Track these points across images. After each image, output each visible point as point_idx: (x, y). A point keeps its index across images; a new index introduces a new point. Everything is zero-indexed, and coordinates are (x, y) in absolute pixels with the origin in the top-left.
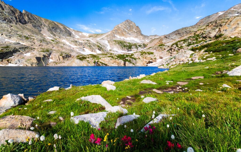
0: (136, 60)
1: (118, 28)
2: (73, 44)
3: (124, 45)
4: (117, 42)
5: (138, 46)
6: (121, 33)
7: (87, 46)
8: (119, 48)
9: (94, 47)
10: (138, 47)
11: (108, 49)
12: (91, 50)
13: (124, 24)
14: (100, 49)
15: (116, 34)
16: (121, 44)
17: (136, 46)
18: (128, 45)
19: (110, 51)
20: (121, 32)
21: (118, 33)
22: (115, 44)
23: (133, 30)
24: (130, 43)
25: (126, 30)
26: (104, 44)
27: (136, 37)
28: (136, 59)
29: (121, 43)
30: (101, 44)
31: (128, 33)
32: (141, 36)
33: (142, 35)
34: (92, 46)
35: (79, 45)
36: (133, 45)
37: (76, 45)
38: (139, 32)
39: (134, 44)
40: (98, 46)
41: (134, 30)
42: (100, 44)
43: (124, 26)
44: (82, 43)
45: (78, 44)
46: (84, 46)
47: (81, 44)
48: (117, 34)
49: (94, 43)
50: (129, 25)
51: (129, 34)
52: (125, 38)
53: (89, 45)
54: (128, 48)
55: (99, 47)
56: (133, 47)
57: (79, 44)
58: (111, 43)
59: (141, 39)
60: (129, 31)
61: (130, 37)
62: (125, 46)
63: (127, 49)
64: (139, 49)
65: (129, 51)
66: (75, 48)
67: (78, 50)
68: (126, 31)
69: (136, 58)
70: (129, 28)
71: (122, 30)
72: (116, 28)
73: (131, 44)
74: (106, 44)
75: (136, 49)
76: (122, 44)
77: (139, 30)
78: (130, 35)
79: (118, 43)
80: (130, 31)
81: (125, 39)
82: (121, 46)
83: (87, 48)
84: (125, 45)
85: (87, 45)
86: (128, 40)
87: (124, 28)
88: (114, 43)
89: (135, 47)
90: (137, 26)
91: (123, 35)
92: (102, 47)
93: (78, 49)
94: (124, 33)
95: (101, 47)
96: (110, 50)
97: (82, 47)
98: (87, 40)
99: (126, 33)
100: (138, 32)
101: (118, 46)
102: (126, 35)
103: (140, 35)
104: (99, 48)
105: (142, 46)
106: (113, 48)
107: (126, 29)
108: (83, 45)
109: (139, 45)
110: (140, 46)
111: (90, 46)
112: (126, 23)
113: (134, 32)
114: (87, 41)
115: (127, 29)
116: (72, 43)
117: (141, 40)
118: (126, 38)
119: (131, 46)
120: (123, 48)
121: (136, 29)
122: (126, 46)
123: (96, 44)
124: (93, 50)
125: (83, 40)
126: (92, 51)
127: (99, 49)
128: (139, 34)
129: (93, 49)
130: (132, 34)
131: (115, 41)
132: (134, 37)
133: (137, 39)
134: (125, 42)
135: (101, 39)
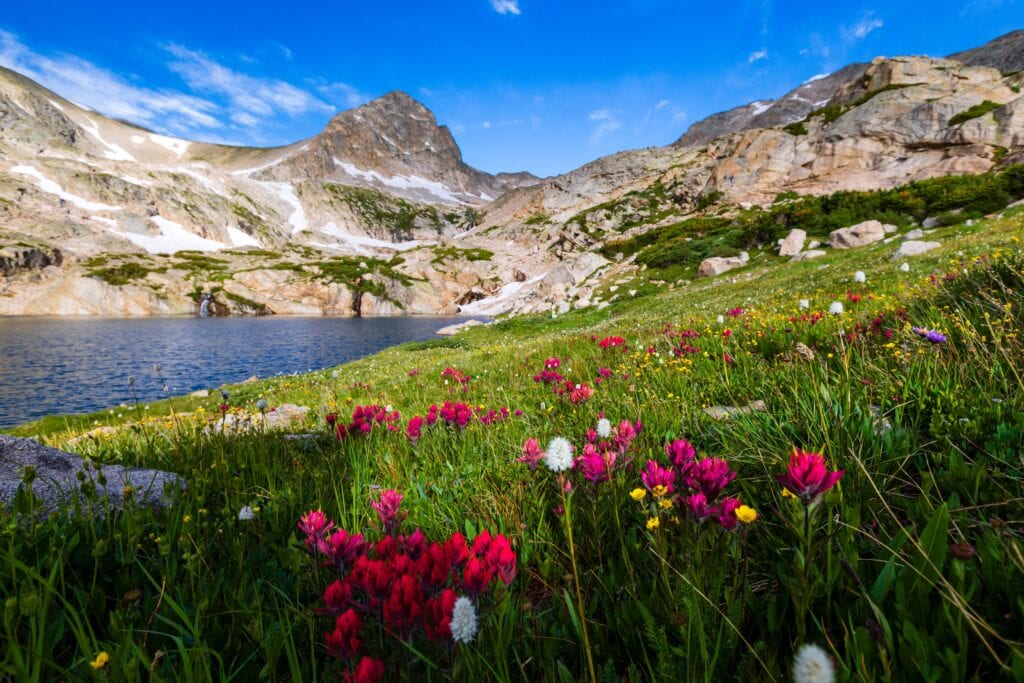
0: (411, 284)
1: (351, 124)
2: (87, 194)
3: (376, 209)
4: (341, 196)
5: (442, 221)
6: (365, 154)
7: (174, 205)
8: (350, 224)
9: (213, 212)
10: (444, 225)
11: (293, 227)
12: (198, 229)
13: (380, 111)
14: (247, 224)
15: (339, 157)
16: (359, 203)
17: (435, 218)
18: (397, 210)
19: (304, 236)
20: (366, 148)
21: (351, 149)
22: (331, 202)
23: (423, 144)
24: (403, 204)
25: (392, 142)
26: (271, 198)
27: (438, 176)
28: (411, 281)
29: (361, 198)
30: (255, 200)
31: (398, 156)
32: (458, 172)
33: (464, 168)
34: (204, 208)
35: (123, 199)
36: (421, 211)
37: (104, 198)
38: (450, 154)
39: (422, 208)
40: (240, 211)
41: (427, 144)
42: (250, 200)
43: (380, 120)
44: (139, 187)
45: (115, 193)
46: (153, 204)
47: (135, 193)
48: (346, 154)
49: (218, 192)
50: (401, 115)
51: (404, 161)
52: (383, 175)
53: (183, 201)
54: (398, 226)
55: (243, 215)
56: (419, 221)
57: (121, 192)
58: (310, 198)
59: (462, 186)
60: (402, 143)
61: (406, 173)
62: (379, 216)
63: (392, 232)
64: (446, 231)
65: (400, 240)
66: (96, 214)
67: (113, 228)
68: (386, 147)
69: (411, 278)
70: (403, 130)
71: (370, 136)
72: (339, 128)
73: (409, 207)
74: (285, 203)
75: (436, 232)
76: (366, 207)
77: (451, 143)
78: (406, 166)
79: (349, 200)
80: (410, 147)
81: (386, 181)
82: (363, 214)
83: (173, 215)
84: (384, 211)
85: (169, 201)
86: (398, 190)
87: (378, 131)
88: (326, 198)
89: (430, 221)
90: (440, 127)
91: (373, 161)
92: (263, 217)
93: (113, 223)
94: (379, 154)
95: (255, 213)
96: (304, 232)
97: (139, 208)
98: (175, 177)
99: (389, 155)
100: (445, 151)
101: (346, 215)
102: (391, 162)
103: (453, 169)
104: (242, 219)
105: (461, 221)
106: (319, 224)
107: (388, 136)
108: (149, 201)
109: (448, 212)
110: (451, 218)
111: (192, 207)
112: (387, 107)
113: (428, 150)
114: (171, 182)
115: (393, 136)
116: (80, 185)
117: (459, 190)
118: (391, 176)
119: (412, 217)
120: (370, 225)
121: (434, 141)
122: (386, 215)
123: (229, 197)
124: (210, 230)
125: (151, 175)
126: (204, 234)
127: (242, 225)
128: (452, 163)
129: (211, 222)
130: (419, 161)
131: (332, 188)
132: (427, 176)
133: (439, 185)
134: (381, 197)
135: (256, 176)
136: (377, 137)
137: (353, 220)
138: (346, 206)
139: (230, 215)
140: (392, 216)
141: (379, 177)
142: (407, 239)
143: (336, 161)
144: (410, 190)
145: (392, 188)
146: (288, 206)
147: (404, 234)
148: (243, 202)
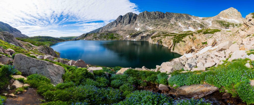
3: (223, 24)
5: (234, 25)
10: (235, 26)
11: (208, 27)
12: (194, 28)
13: (228, 10)
14: (201, 27)
15: (221, 17)
17: (233, 25)
18: (227, 24)
21: (223, 16)
24: (228, 23)
26: (207, 23)
27: (237, 19)
29: (221, 22)
30: (204, 23)
34: (196, 25)
35: (187, 25)
37: (185, 25)
39: (232, 23)
42: (203, 23)
46: (190, 25)
49: (199, 23)
50: (232, 10)
53: (194, 24)
54: (226, 26)
56: (230, 25)
58: (213, 22)
61: (232, 19)
62: (224, 25)
63: (225, 27)
64: (235, 27)
65: (226, 29)
66: (182, 27)
68: (229, 15)
70: (232, 13)
72: (221, 13)
73: (229, 23)
75: (233, 27)
76: (222, 23)
79: (219, 22)
80: (233, 15)
81: (228, 20)
83: (192, 26)
88: (216, 22)
89: (233, 26)
91: (226, 17)
92: (204, 26)
97: (187, 26)
100: (239, 15)
101: (218, 25)
102: (229, 17)
103: (240, 18)
105: (238, 26)
107: (229, 13)
109: (236, 24)
110: (236, 25)
111: (194, 25)
112: (230, 9)
113: (236, 15)
114: (193, 22)
116: (183, 24)
118: (229, 19)
119: (229, 25)
120: (222, 26)
129: (196, 27)
130: (234, 17)
131: (217, 21)
132: (235, 19)
133: (237, 20)
134: (225, 22)
135: (209, 21)
137: (219, 25)
138: (218, 23)
139: (199, 26)
141: (227, 19)
142: (228, 29)
143: (220, 17)
144: (231, 21)
145: (228, 21)
146: (209, 24)
147: (227, 28)
148: (202, 24)
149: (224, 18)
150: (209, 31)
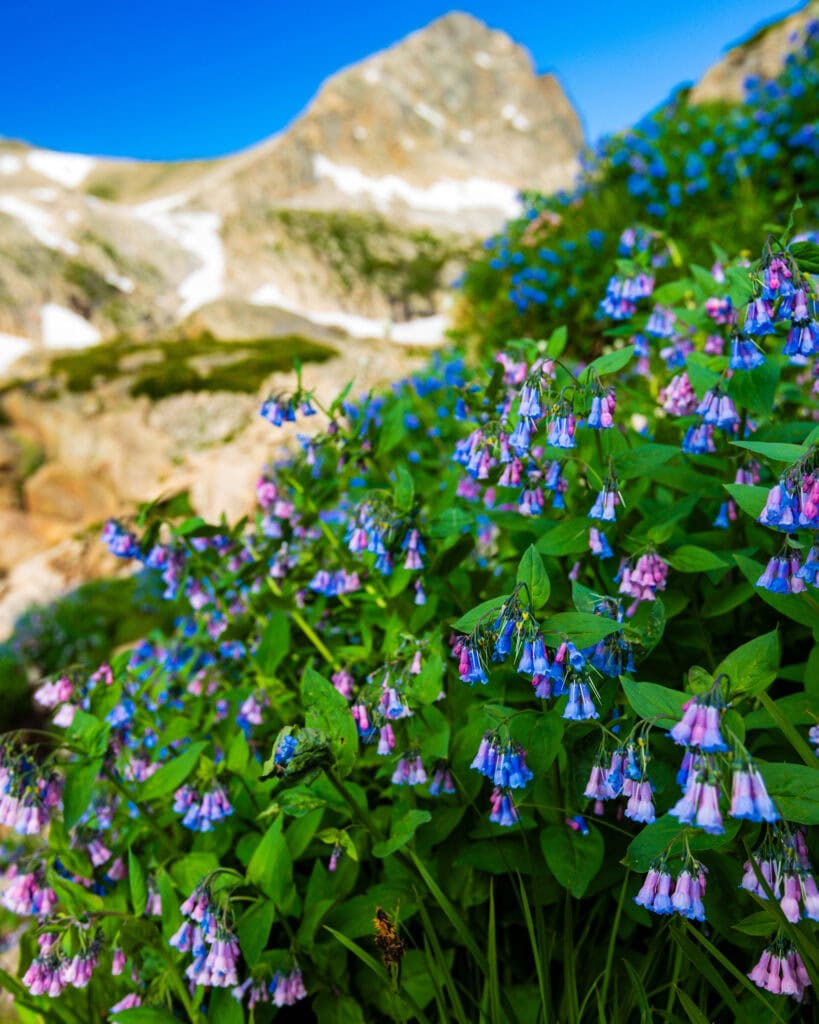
3: (364, 252)
4: (300, 233)
11: (181, 301)
14: (85, 300)
16: (334, 243)
18: (411, 252)
21: (353, 139)
22: (278, 246)
23: (497, 115)
24: (429, 241)
25: (433, 116)
26: (159, 245)
29: (338, 233)
30: (119, 252)
31: (446, 144)
38: (556, 129)
41: (509, 112)
42: (109, 251)
49: (52, 240)
51: (457, 152)
54: (408, 289)
56: (451, 273)
58: (239, 238)
60: (456, 118)
62: (370, 268)
63: (393, 300)
65: (409, 315)
68: (423, 128)
71: (390, 110)
73: (435, 243)
76: (345, 250)
79: (312, 239)
80: (472, 123)
81: (416, 198)
82: (338, 266)
84: (382, 256)
87: (408, 99)
88: (270, 239)
92: (126, 285)
94: (407, 144)
95: (111, 279)
99: (426, 142)
102: (430, 156)
104: (78, 291)
107: (429, 104)
113: (509, 127)
115: (440, 104)
119: (438, 266)
120: (349, 289)
121: (526, 106)
122: (385, 266)
127: (74, 301)
131: (286, 219)
134: (382, 228)
135: (175, 211)
136: (407, 110)
137: (314, 279)
138: (305, 251)
139: (59, 285)
140: (396, 268)
141: (404, 191)
142: (425, 314)
143: (321, 165)
144: (463, 209)
145: (424, 211)
146: (191, 263)
147: (418, 303)
148: (94, 257)
149: (366, 172)
150: (202, 365)
